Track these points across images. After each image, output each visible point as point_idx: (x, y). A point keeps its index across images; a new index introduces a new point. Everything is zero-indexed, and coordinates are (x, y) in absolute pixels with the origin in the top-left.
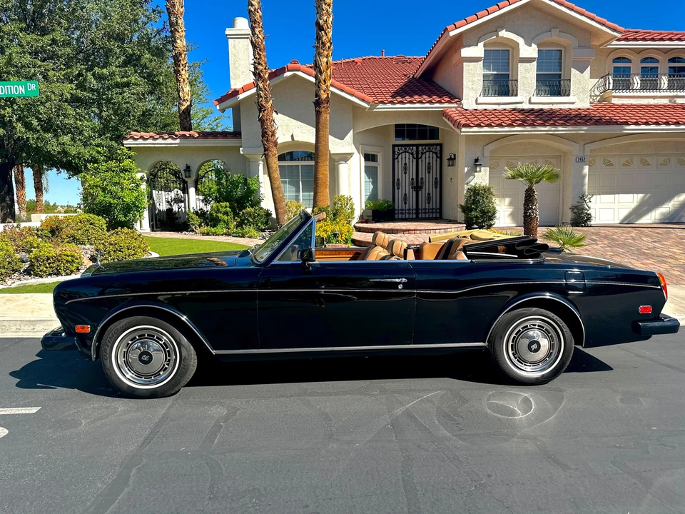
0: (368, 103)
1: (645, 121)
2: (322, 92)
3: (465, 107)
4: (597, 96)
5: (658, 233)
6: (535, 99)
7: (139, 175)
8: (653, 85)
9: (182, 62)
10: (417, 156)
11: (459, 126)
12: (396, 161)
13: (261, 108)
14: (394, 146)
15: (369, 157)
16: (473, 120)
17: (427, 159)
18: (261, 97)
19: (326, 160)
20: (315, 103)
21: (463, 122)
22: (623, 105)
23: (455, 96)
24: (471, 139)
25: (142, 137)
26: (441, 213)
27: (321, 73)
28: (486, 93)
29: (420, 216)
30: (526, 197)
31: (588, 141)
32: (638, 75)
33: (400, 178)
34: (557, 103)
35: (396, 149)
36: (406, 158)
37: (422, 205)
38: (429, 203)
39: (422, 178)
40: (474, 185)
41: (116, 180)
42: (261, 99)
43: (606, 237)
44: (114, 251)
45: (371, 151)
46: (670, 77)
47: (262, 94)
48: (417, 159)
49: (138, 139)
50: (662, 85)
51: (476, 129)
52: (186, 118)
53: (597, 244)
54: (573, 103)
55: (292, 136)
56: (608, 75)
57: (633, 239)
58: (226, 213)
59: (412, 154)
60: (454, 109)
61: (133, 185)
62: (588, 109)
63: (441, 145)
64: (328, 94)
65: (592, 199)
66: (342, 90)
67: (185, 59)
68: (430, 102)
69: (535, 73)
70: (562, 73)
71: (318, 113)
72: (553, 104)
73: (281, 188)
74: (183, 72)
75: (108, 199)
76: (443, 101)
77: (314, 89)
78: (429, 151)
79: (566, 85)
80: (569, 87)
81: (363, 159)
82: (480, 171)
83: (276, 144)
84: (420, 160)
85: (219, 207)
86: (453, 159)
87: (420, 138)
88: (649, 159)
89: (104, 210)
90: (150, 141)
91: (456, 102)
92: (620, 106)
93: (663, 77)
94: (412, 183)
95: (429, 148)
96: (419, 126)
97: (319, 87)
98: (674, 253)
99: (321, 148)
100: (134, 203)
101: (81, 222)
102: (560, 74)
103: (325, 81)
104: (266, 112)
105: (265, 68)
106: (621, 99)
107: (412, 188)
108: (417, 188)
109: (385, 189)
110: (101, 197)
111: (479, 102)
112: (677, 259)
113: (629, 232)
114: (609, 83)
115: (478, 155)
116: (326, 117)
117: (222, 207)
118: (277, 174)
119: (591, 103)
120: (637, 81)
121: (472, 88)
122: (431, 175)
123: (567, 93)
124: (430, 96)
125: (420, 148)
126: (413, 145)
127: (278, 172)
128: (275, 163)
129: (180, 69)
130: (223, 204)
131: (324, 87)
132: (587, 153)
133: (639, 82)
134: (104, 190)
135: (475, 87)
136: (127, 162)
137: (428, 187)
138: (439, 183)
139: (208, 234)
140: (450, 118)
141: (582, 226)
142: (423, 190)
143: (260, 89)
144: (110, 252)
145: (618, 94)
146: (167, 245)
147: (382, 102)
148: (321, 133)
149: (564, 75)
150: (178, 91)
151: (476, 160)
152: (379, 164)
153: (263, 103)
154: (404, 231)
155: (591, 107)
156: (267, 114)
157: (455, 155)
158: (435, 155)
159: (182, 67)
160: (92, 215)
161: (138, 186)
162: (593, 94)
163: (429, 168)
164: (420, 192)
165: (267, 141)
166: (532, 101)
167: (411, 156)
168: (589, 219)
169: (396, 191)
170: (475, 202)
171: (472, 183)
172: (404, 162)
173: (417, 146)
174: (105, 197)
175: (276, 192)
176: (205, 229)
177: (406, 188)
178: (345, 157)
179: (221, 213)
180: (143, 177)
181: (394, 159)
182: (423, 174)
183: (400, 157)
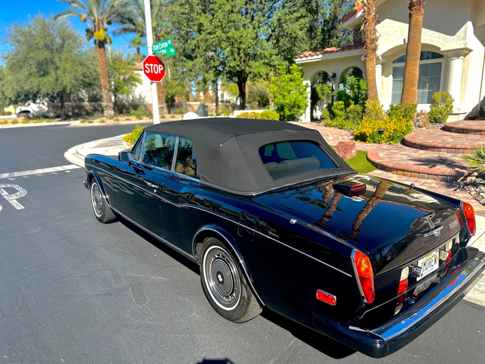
13: (363, 21)
19: (415, 60)
20: (409, 6)
47: (367, 9)
52: (357, 34)
58: (341, 110)
71: (410, 15)
90: (309, 58)
99: (410, 49)
104: (367, 24)
117: (340, 105)
136: (296, 74)
153: (366, 16)
154: (475, 131)
156: (368, 25)
176: (328, 121)
179: (337, 109)
180: (307, 84)
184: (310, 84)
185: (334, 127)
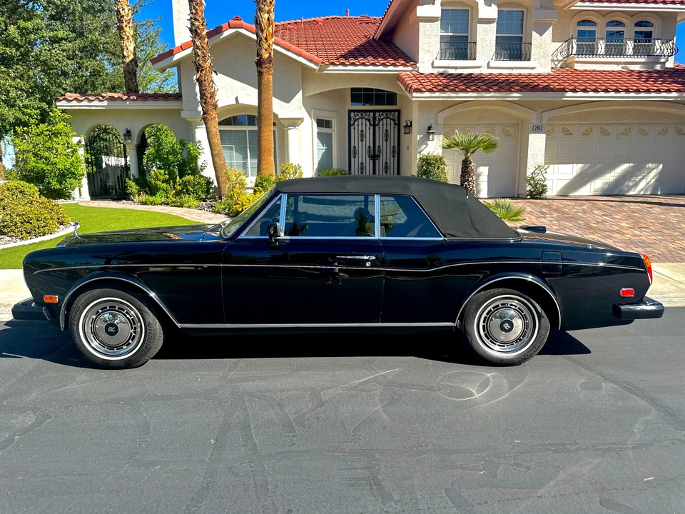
0: (316, 64)
1: (604, 88)
2: (264, 51)
3: (421, 71)
4: (559, 61)
5: (611, 206)
6: (494, 63)
7: (75, 140)
8: (617, 50)
9: (125, 18)
10: (374, 122)
11: (410, 90)
12: (352, 127)
13: (199, 68)
14: (350, 111)
15: (321, 123)
16: (426, 84)
17: (385, 126)
18: (198, 55)
19: (269, 125)
20: (256, 63)
21: (415, 86)
22: (585, 71)
23: (410, 59)
24: (424, 105)
25: (76, 99)
27: (262, 31)
28: (443, 56)
30: (462, 168)
31: (546, 109)
32: (602, 39)
33: (356, 145)
34: (517, 68)
35: (352, 114)
36: (363, 125)
38: (386, 172)
39: (379, 147)
40: (426, 154)
41: (48, 144)
42: (198, 58)
43: (557, 210)
44: (22, 223)
45: (325, 116)
46: (636, 42)
47: (200, 53)
48: (374, 126)
49: (72, 101)
50: (627, 50)
51: (427, 94)
52: (131, 79)
53: (545, 218)
54: (533, 68)
55: (237, 99)
56: (572, 38)
57: (584, 212)
58: (165, 181)
59: (369, 120)
60: (408, 73)
61: (70, 150)
62: (549, 74)
63: (399, 111)
64: (270, 54)
65: (548, 170)
66: (288, 50)
67: (128, 14)
68: (384, 65)
69: (495, 35)
70: (523, 35)
71: (260, 74)
72: (512, 68)
73: (221, 154)
74: (127, 29)
75: (41, 165)
76: (397, 64)
77: (256, 47)
78: (387, 118)
79: (527, 47)
80: (530, 51)
81: (315, 124)
82: (433, 140)
83: (215, 106)
84: (377, 127)
85: (158, 174)
86: (409, 126)
87: (377, 104)
88: (609, 129)
89: (36, 178)
91: (411, 65)
92: (582, 72)
93: (628, 42)
94: (369, 152)
95: (387, 114)
96: (377, 90)
97: (260, 46)
98: (622, 227)
99: (264, 112)
100: (68, 170)
101: (9, 190)
102: (522, 37)
103: (266, 39)
104: (204, 72)
105: (202, 24)
106: (584, 64)
107: (369, 157)
108: (374, 157)
109: (340, 157)
110: (32, 162)
111: (435, 65)
112: (623, 234)
113: (582, 205)
114: (572, 48)
115: (432, 122)
116: (269, 78)
117: (160, 174)
118: (217, 140)
119: (552, 68)
120: (601, 45)
121: (428, 51)
122: (388, 142)
123: (528, 57)
124: (384, 58)
125: (377, 114)
126: (370, 111)
127: (219, 137)
128: (215, 127)
129: (124, 25)
130: (162, 171)
131: (266, 46)
132: (545, 121)
133: (603, 47)
134: (36, 155)
135: (431, 50)
136: (60, 126)
137: (386, 156)
138: (397, 152)
139: (145, 203)
140: (403, 82)
141: (537, 198)
142: (381, 158)
143: (198, 48)
144: (16, 224)
145: (581, 59)
146: (95, 215)
147: (333, 64)
148: (264, 96)
149: (525, 39)
150: (123, 50)
151: (430, 128)
152: (334, 131)
153: (201, 62)
155: (552, 73)
156: (205, 74)
157: (411, 122)
158: (392, 122)
159: (125, 23)
160: (22, 182)
161: (74, 151)
162: (555, 59)
163: (386, 136)
164: (377, 161)
165: (205, 103)
166: (491, 65)
167: (368, 123)
168: (544, 191)
169: (353, 159)
170: (426, 173)
171: (425, 153)
172: (360, 129)
173: (374, 112)
174: (37, 163)
175: (216, 159)
176: (144, 197)
177: (363, 156)
178: (295, 122)
179: (160, 180)
180: (80, 142)
181: (350, 126)
182: (380, 141)
183: (356, 123)
184: (83, 143)
185: (161, 204)
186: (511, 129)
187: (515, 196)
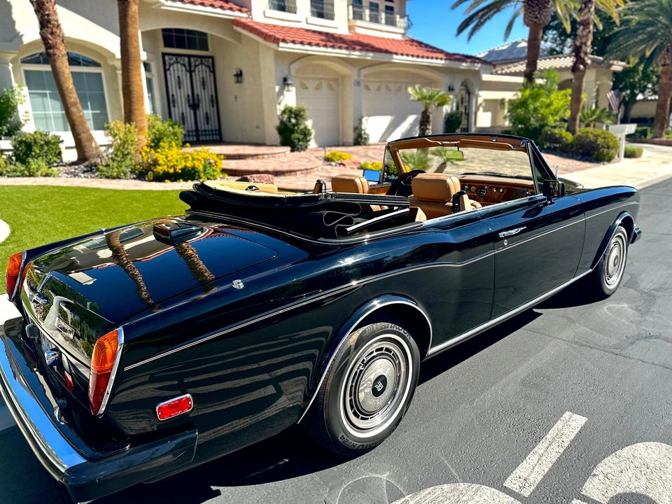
6: (311, 20)
8: (376, 19)
10: (190, 68)
11: (276, 40)
12: (168, 73)
14: (164, 55)
15: (147, 67)
17: (201, 73)
21: (279, 36)
23: (244, 5)
24: (279, 55)
26: (220, 134)
28: (271, 5)
29: (201, 138)
31: (362, 66)
32: (367, 8)
33: (175, 93)
35: (167, 58)
36: (178, 71)
37: (202, 126)
38: (208, 123)
39: (198, 95)
46: (385, 14)
48: (191, 72)
50: (382, 19)
54: (337, 28)
59: (184, 65)
60: (245, 20)
63: (212, 58)
68: (223, 8)
72: (323, 26)
76: (234, 8)
78: (202, 64)
79: (331, 9)
80: (333, 12)
82: (288, 91)
83: (61, 38)
84: (193, 74)
86: (240, 75)
87: (190, 48)
91: (246, 12)
93: (382, 13)
94: (189, 101)
95: (201, 61)
96: (188, 31)
106: (361, 29)
107: (189, 106)
108: (194, 105)
109: (161, 106)
111: (266, 15)
115: (285, 74)
122: (206, 91)
123: (333, 17)
125: (192, 59)
126: (185, 56)
127: (71, 81)
128: (66, 67)
132: (362, 78)
133: (368, 15)
137: (205, 106)
138: (215, 101)
141: (361, 145)
142: (201, 108)
145: (360, 24)
151: (285, 80)
152: (154, 76)
157: (241, 71)
158: (208, 69)
163: (204, 84)
164: (198, 112)
165: (50, 32)
166: (309, 21)
167: (184, 68)
169: (173, 109)
171: (284, 104)
172: (176, 75)
173: (189, 56)
177: (182, 106)
181: (165, 71)
182: (198, 90)
183: (172, 68)
186: (333, 84)
187: (341, 144)
